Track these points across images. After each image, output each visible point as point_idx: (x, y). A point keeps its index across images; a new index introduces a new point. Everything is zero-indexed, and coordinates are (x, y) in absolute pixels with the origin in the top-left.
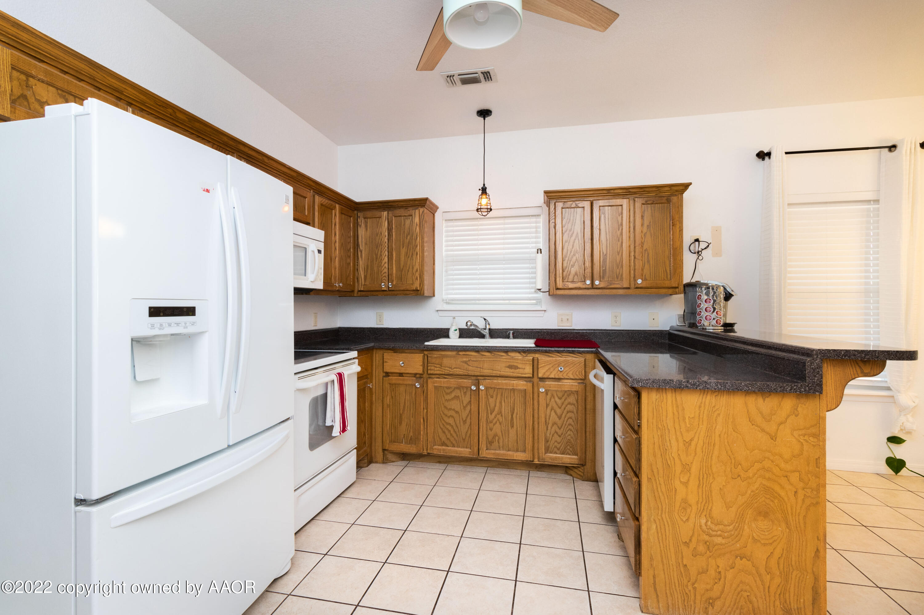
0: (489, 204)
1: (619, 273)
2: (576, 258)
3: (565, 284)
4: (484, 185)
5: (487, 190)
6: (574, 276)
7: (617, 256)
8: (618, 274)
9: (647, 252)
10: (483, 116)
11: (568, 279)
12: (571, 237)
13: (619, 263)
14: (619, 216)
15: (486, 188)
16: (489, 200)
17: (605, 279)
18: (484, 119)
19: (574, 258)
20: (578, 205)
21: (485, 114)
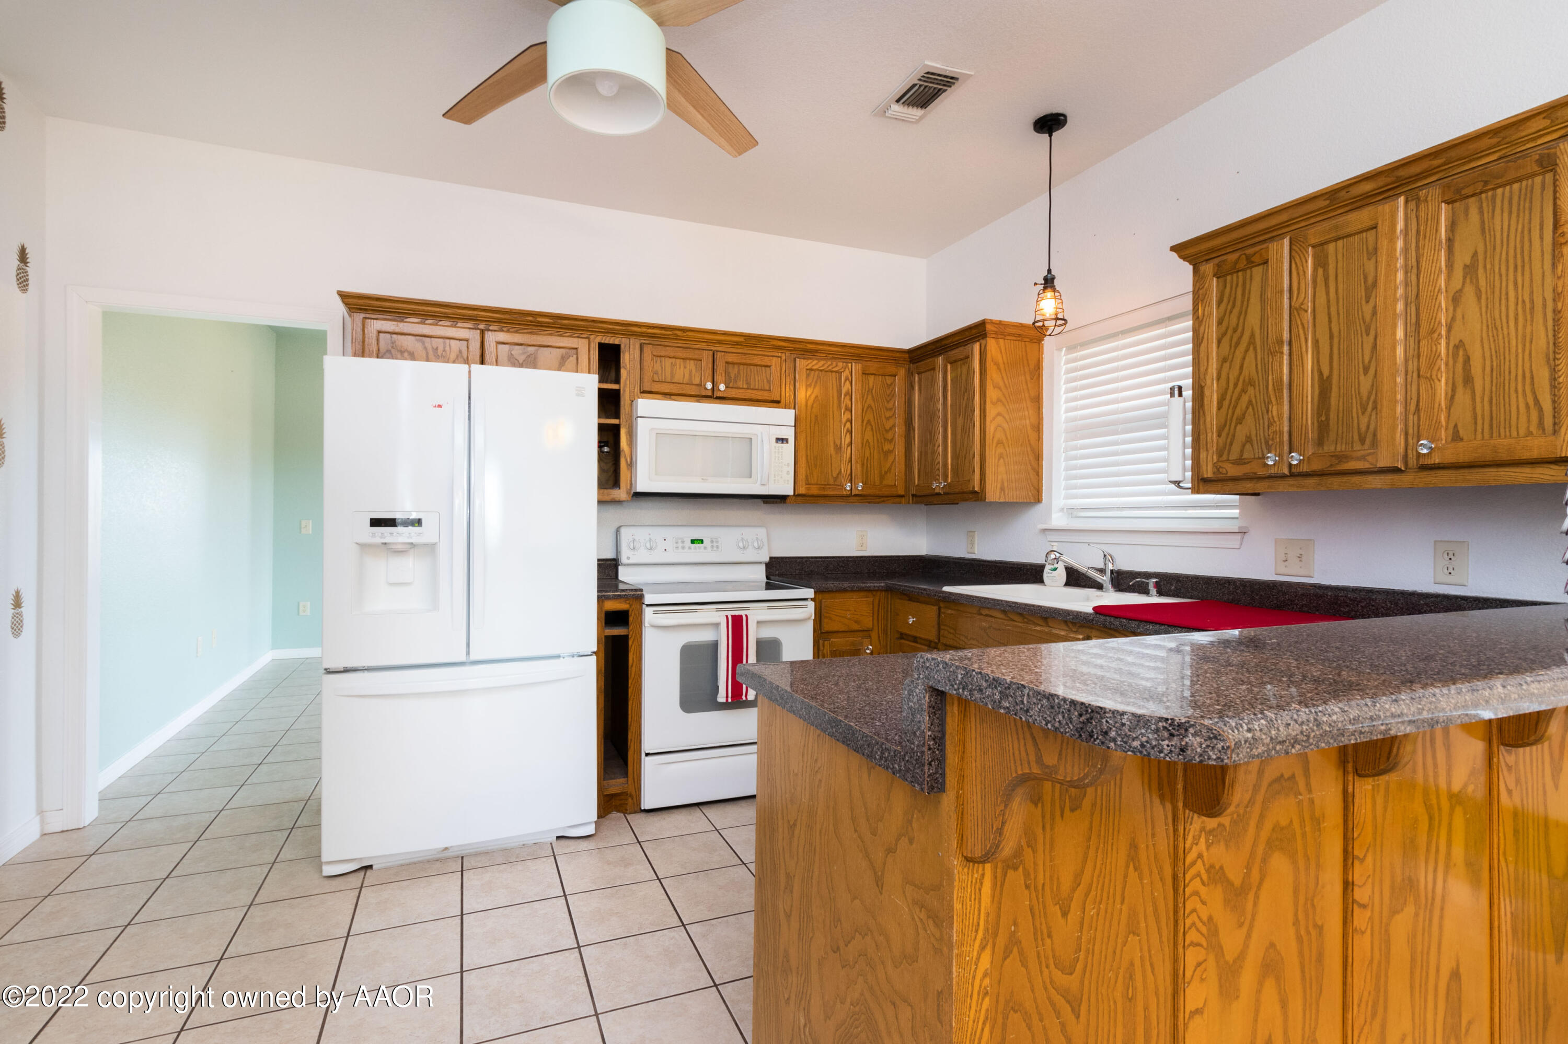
0: (1061, 310)
1: (1368, 427)
2: (1250, 397)
3: (1220, 467)
4: (1049, 271)
5: (1055, 281)
6: (1244, 446)
7: (1362, 377)
8: (1363, 428)
9: (1461, 353)
10: (1046, 128)
11: (1229, 454)
12: (1236, 347)
13: (1369, 398)
14: (1369, 259)
15: (1053, 278)
16: (1060, 301)
17: (1325, 448)
18: (1050, 136)
19: (1245, 399)
20: (1253, 259)
21: (1049, 123)
